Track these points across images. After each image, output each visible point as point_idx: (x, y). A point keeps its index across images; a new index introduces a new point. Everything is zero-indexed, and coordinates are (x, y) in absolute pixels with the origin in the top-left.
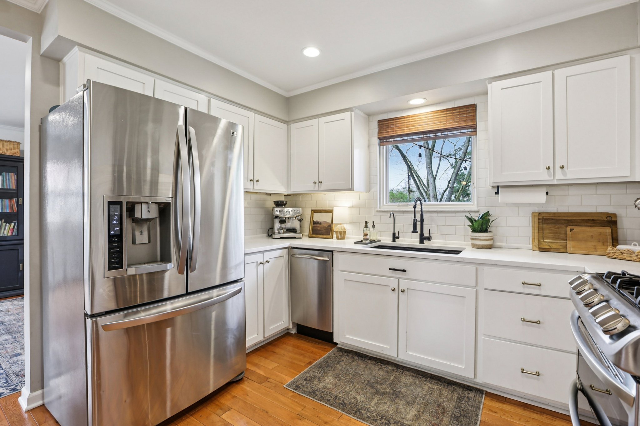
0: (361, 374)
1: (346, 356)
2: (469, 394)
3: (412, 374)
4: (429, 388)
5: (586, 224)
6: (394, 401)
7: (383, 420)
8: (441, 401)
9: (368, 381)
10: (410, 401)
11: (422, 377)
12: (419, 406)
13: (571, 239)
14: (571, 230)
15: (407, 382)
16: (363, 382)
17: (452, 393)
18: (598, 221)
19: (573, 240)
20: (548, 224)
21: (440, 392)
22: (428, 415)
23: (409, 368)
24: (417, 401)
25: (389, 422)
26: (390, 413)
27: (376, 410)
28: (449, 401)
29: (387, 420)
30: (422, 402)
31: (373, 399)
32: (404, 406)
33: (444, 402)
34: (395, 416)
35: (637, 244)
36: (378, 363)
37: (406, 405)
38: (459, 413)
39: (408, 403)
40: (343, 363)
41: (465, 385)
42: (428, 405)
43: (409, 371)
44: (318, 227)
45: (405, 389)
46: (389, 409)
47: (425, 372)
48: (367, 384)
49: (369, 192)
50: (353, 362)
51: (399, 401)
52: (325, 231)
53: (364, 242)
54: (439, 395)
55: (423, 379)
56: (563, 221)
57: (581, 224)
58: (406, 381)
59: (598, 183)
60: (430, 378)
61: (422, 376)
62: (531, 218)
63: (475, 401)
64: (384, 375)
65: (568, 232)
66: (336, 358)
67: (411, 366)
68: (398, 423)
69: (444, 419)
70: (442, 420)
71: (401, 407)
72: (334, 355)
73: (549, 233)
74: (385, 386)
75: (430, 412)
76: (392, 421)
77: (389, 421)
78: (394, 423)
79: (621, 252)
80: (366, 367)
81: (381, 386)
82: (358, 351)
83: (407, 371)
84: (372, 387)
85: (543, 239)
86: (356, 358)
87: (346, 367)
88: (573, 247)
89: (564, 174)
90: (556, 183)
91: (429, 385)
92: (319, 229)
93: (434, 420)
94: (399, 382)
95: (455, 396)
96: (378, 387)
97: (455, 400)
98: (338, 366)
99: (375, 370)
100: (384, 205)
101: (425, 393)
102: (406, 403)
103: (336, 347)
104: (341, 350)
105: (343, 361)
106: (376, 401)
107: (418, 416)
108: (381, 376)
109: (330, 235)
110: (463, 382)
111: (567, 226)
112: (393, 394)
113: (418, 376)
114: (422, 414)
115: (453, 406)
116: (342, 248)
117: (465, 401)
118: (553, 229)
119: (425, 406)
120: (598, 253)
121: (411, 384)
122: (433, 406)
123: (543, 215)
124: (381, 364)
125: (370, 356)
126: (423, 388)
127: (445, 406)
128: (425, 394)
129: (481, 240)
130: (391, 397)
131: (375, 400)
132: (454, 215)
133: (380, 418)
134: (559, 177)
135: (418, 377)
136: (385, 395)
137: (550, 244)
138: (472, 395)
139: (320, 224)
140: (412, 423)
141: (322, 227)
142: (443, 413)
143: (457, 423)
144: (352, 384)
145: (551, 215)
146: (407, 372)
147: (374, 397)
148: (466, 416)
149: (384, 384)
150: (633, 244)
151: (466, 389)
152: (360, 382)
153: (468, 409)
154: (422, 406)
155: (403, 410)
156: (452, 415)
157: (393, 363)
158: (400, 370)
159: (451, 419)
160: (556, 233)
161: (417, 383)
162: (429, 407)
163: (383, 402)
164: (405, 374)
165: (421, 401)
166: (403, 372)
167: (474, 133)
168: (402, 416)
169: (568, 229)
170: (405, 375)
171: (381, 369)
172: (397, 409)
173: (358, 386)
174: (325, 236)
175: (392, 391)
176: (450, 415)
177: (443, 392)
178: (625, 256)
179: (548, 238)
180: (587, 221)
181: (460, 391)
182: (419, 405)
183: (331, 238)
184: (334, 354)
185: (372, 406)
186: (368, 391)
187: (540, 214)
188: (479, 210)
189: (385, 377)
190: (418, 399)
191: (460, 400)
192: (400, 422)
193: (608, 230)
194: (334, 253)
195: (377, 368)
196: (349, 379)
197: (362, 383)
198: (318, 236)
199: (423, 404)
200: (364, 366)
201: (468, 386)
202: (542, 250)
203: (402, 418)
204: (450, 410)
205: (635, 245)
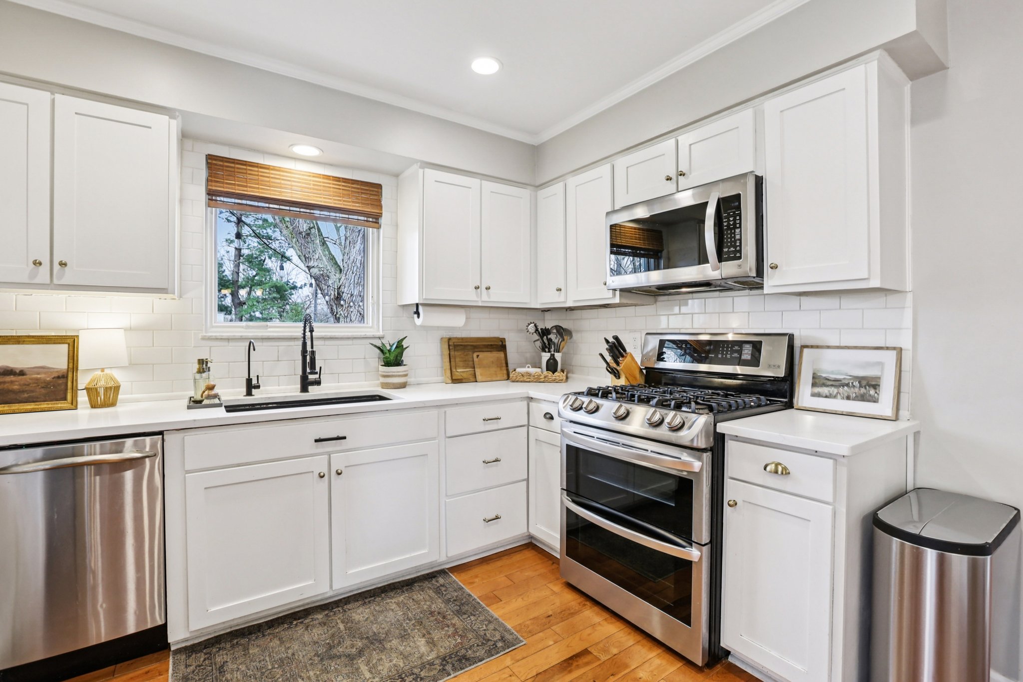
0: (290, 655)
1: (218, 652)
2: (437, 581)
3: (357, 604)
4: (398, 604)
5: (487, 350)
6: (385, 648)
7: (406, 678)
8: (426, 608)
9: (317, 655)
10: (400, 634)
11: (373, 598)
12: (416, 631)
13: (478, 366)
14: (478, 356)
15: (367, 616)
16: (311, 661)
17: (424, 592)
18: (495, 346)
19: (480, 368)
20: (458, 350)
21: (413, 599)
22: (437, 631)
23: (344, 598)
24: (407, 628)
25: (416, 674)
26: (402, 665)
27: (382, 677)
28: (433, 602)
29: (411, 675)
30: (413, 624)
31: (357, 669)
32: (404, 644)
33: (430, 606)
34: (411, 663)
35: (530, 366)
36: (291, 623)
37: (403, 641)
38: (454, 606)
39: (404, 637)
40: (231, 666)
41: (423, 575)
42: (422, 622)
43: (349, 604)
44: (12, 382)
45: (375, 625)
46: (394, 662)
47: (370, 590)
48: (322, 660)
49: (181, 297)
50: (248, 649)
51: (390, 644)
52: (43, 391)
53: (206, 402)
54: (417, 603)
55: (377, 599)
56: (469, 347)
57: (484, 350)
58: (363, 617)
59: (492, 307)
60: (382, 592)
61: (371, 597)
62: (439, 344)
63: (451, 584)
64: (326, 631)
65: (475, 359)
66: (203, 669)
67: (344, 594)
68: (425, 666)
69: (453, 622)
70: (454, 625)
71: (402, 648)
72: (192, 668)
73: (461, 361)
74: (348, 643)
75: (434, 627)
76: (416, 671)
77: (413, 674)
78: (421, 670)
79: (522, 375)
80: (282, 642)
81: (345, 646)
82: (232, 629)
83: (346, 604)
84: (332, 658)
85: (456, 369)
86: (243, 641)
87: (247, 667)
88: (481, 375)
89: (489, 295)
90: (480, 305)
91: (393, 601)
92: (16, 387)
93: (448, 631)
94: (356, 624)
95: (431, 593)
96: (341, 650)
97: (436, 597)
98: (229, 676)
99: (303, 635)
100: (213, 327)
101: (401, 613)
102: (400, 639)
103: (171, 653)
104: (190, 650)
105: (227, 662)
106: (367, 668)
107: (431, 641)
108: (324, 636)
109: (65, 399)
110: (419, 574)
111: (474, 352)
112: (372, 643)
113: (367, 601)
114: (430, 636)
115: (442, 603)
116: (195, 420)
117: (445, 591)
118: (462, 356)
119: (421, 625)
120: (498, 378)
121: (374, 616)
122: (428, 619)
123: (454, 341)
124: (300, 621)
125: (266, 622)
126: (393, 610)
127: (437, 609)
128: (403, 614)
129: (399, 376)
130: (375, 647)
131: (364, 668)
132: (350, 342)
133: (400, 680)
134: (484, 299)
135: (369, 602)
136: (365, 653)
137: (461, 374)
138: (441, 580)
139: (22, 373)
140: (436, 652)
141: (30, 381)
142: (444, 617)
143: (466, 616)
144: (299, 679)
145: (460, 341)
146: (349, 606)
147: (356, 666)
148: (464, 603)
149: (343, 641)
150: (527, 366)
151: (429, 578)
152: (306, 667)
153: (457, 597)
154: (418, 627)
155: (408, 649)
156: (453, 612)
157: (313, 607)
158: (336, 609)
159: (459, 617)
160: (465, 361)
161: (377, 608)
162: (426, 623)
163: (374, 661)
164: (349, 610)
165: (410, 624)
166: (342, 609)
167: (376, 225)
168: (416, 656)
169: (475, 355)
170: (351, 611)
171: (307, 627)
172: (401, 654)
173: (311, 673)
174: (44, 405)
175: (365, 641)
176: (452, 614)
177: (415, 597)
178: (525, 378)
179: (460, 367)
180: (487, 346)
181: (426, 584)
182: (414, 629)
183: (73, 407)
184: (187, 666)
185: (370, 678)
186: (336, 666)
187: (449, 339)
188: (384, 335)
189: (330, 632)
190: (405, 625)
191: (439, 593)
192: (424, 663)
193: (502, 355)
194: (165, 437)
195: (300, 630)
196: (285, 678)
197: (312, 664)
198: (15, 407)
199: (416, 624)
200: (278, 642)
201: (428, 574)
202: (455, 381)
203: (421, 658)
204: (445, 609)
205: (529, 367)
